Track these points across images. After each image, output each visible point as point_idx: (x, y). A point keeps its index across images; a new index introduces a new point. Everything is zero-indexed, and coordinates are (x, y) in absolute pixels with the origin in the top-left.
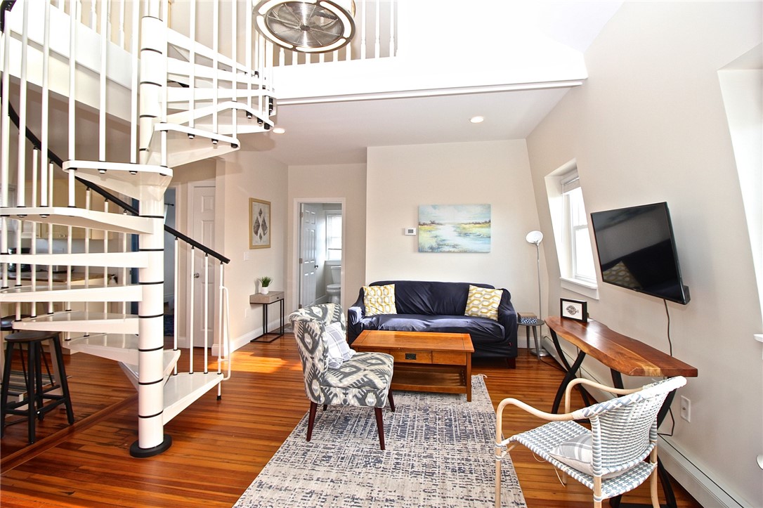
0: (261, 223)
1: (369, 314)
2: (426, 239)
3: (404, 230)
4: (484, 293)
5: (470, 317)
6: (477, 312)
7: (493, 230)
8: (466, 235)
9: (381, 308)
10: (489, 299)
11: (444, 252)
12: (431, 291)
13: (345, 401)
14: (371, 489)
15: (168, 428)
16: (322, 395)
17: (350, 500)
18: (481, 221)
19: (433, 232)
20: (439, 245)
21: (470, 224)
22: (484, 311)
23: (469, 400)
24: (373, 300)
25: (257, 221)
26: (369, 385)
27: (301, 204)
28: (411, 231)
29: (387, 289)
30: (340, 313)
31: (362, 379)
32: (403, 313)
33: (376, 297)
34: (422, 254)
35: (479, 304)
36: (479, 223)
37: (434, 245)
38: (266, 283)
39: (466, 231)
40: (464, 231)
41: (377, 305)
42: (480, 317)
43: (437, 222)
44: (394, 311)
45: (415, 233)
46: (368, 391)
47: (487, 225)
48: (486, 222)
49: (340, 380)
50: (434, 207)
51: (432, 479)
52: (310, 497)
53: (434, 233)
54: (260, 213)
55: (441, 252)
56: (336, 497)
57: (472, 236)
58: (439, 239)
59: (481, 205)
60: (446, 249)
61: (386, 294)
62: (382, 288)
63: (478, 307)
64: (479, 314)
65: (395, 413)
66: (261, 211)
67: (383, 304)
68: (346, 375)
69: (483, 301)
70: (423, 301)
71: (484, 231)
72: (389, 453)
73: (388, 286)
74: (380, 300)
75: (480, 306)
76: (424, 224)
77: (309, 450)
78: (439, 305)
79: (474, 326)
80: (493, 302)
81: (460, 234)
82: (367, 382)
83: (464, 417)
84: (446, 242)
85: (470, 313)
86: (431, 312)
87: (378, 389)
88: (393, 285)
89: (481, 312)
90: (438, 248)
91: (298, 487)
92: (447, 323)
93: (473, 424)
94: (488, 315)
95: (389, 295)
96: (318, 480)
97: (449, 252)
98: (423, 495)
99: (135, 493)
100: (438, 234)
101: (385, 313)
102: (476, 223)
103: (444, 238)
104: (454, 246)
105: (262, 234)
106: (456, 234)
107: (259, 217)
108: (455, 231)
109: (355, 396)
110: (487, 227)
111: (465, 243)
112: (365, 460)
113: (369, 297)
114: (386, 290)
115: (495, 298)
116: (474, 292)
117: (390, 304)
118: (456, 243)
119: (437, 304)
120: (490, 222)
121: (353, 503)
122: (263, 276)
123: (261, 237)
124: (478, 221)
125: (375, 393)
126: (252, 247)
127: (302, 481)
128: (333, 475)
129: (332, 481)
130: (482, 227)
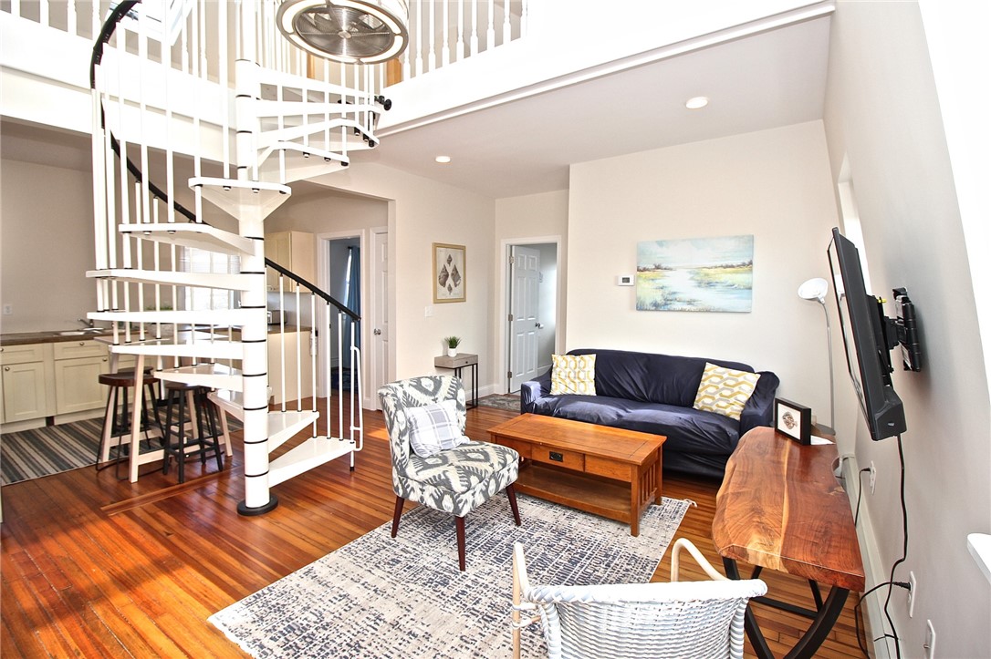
0: (450, 271)
1: (554, 392)
2: (649, 292)
3: (617, 278)
4: (725, 376)
5: (701, 411)
6: (711, 404)
7: (757, 276)
8: (709, 284)
9: (572, 386)
10: (734, 386)
11: (674, 311)
12: (647, 368)
13: (422, 499)
14: (406, 612)
15: (275, 491)
16: (400, 486)
17: (373, 618)
18: (735, 263)
19: (657, 281)
20: (666, 300)
21: (716, 267)
22: (722, 404)
23: (635, 533)
24: (563, 375)
25: (445, 270)
26: (444, 485)
27: (511, 246)
28: (626, 280)
29: (584, 361)
30: (457, 389)
31: (439, 475)
32: (605, 395)
33: (568, 370)
34: (643, 313)
35: (716, 393)
36: (732, 267)
37: (659, 300)
38: (453, 343)
39: (711, 279)
40: (707, 279)
41: (567, 381)
42: (714, 414)
43: (664, 266)
44: (592, 391)
45: (631, 282)
46: (445, 493)
47: (746, 268)
48: (744, 265)
49: (417, 472)
50: (660, 244)
51: (485, 626)
52: (340, 600)
53: (660, 282)
54: (449, 260)
55: (669, 310)
56: (363, 610)
57: (719, 287)
58: (667, 292)
59: (736, 237)
60: (677, 306)
61: (582, 366)
62: (578, 358)
63: (713, 398)
64: (714, 408)
65: (519, 529)
66: (450, 257)
67: (577, 381)
68: (427, 467)
69: (723, 389)
70: (634, 382)
71: (740, 278)
72: (465, 576)
73: (586, 357)
74: (572, 375)
75: (717, 396)
76: (645, 270)
77: (384, 548)
78: (656, 389)
79: (687, 426)
80: (739, 393)
81: (700, 284)
82: (443, 481)
83: (607, 556)
84: (677, 296)
85: (700, 405)
86: (644, 398)
87: (455, 493)
88: (594, 356)
89: (718, 406)
90: (666, 304)
91: (338, 585)
92: (647, 417)
93: (610, 569)
94: (728, 411)
95: (586, 369)
96: (363, 584)
97: (682, 311)
98: (457, 641)
99: (209, 548)
100: (665, 284)
101: (577, 393)
102: (727, 267)
103: (675, 290)
104: (690, 302)
105: (453, 286)
106: (694, 283)
107: (447, 265)
108: (692, 279)
109: (432, 495)
110: (745, 272)
111: (707, 297)
112: (431, 577)
113: (558, 369)
114: (582, 362)
115: (743, 386)
116: (710, 373)
117: (587, 380)
118: (694, 297)
119: (653, 387)
120: (751, 263)
121: (372, 623)
122: (450, 335)
123: (450, 289)
124: (729, 263)
125: (452, 496)
126: (437, 301)
127: (348, 580)
128: (381, 585)
129: (375, 591)
130: (737, 273)
